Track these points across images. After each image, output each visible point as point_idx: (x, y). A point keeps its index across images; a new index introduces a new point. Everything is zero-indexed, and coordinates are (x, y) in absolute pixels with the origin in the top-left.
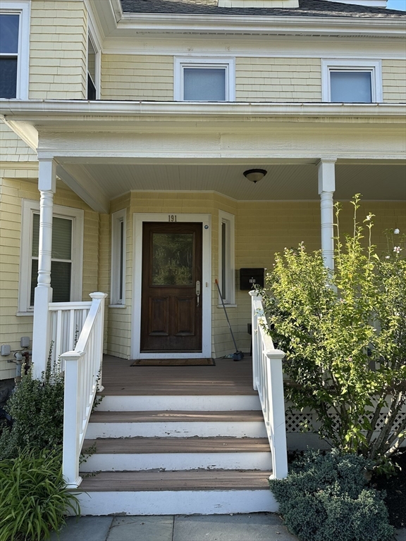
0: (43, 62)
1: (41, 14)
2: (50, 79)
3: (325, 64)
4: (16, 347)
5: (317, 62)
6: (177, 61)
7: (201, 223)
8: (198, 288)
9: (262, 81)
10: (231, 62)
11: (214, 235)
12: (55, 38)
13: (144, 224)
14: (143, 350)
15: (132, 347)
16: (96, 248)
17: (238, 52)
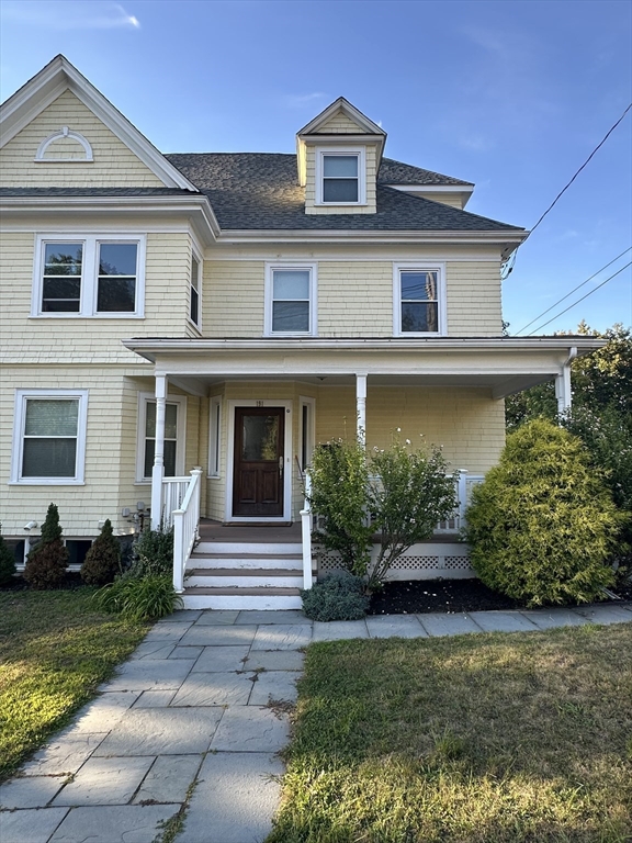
0: (155, 283)
1: (155, 244)
2: (161, 296)
3: (396, 266)
4: (134, 510)
5: (389, 265)
6: (268, 266)
7: (284, 408)
8: (281, 463)
9: (341, 282)
10: (314, 265)
11: (296, 418)
12: (166, 263)
13: (236, 408)
14: (234, 515)
15: (225, 510)
16: (197, 427)
17: (320, 256)
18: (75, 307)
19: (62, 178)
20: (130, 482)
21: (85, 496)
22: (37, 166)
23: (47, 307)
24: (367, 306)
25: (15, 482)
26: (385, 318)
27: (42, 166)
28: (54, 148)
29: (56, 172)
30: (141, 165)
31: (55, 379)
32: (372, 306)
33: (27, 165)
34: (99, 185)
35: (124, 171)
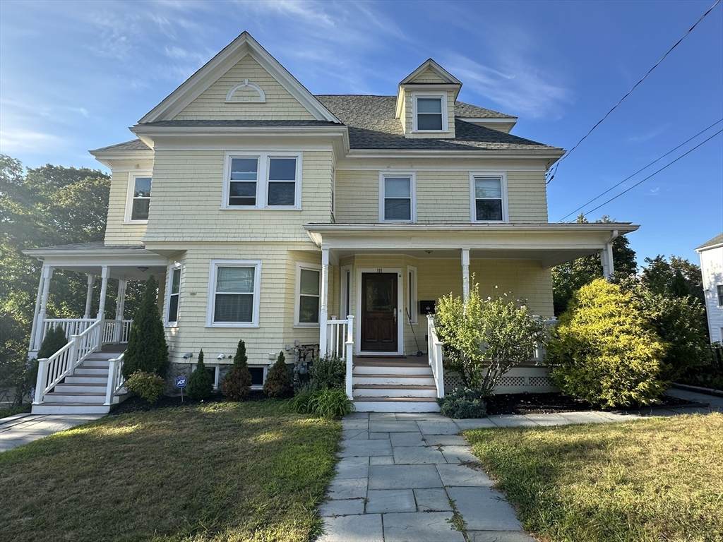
0: (309, 186)
1: (309, 159)
3: (471, 174)
4: (293, 346)
5: (466, 173)
6: (381, 174)
7: (397, 274)
8: (395, 313)
10: (414, 174)
11: (405, 281)
13: (363, 273)
14: (362, 350)
17: (418, 168)
18: (252, 202)
19: (243, 114)
20: (291, 326)
21: (260, 336)
22: (226, 105)
23: (232, 202)
24: (452, 202)
25: (209, 325)
26: (464, 210)
27: (230, 105)
28: (237, 94)
29: (239, 109)
30: (298, 105)
31: (238, 252)
32: (455, 202)
33: (220, 105)
34: (269, 119)
35: (287, 109)
